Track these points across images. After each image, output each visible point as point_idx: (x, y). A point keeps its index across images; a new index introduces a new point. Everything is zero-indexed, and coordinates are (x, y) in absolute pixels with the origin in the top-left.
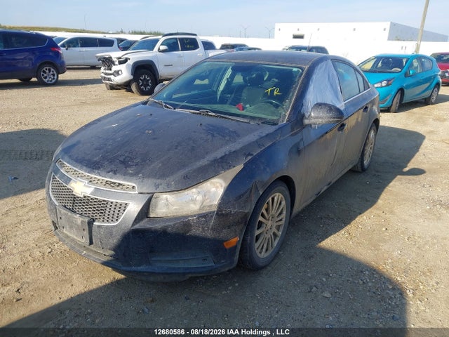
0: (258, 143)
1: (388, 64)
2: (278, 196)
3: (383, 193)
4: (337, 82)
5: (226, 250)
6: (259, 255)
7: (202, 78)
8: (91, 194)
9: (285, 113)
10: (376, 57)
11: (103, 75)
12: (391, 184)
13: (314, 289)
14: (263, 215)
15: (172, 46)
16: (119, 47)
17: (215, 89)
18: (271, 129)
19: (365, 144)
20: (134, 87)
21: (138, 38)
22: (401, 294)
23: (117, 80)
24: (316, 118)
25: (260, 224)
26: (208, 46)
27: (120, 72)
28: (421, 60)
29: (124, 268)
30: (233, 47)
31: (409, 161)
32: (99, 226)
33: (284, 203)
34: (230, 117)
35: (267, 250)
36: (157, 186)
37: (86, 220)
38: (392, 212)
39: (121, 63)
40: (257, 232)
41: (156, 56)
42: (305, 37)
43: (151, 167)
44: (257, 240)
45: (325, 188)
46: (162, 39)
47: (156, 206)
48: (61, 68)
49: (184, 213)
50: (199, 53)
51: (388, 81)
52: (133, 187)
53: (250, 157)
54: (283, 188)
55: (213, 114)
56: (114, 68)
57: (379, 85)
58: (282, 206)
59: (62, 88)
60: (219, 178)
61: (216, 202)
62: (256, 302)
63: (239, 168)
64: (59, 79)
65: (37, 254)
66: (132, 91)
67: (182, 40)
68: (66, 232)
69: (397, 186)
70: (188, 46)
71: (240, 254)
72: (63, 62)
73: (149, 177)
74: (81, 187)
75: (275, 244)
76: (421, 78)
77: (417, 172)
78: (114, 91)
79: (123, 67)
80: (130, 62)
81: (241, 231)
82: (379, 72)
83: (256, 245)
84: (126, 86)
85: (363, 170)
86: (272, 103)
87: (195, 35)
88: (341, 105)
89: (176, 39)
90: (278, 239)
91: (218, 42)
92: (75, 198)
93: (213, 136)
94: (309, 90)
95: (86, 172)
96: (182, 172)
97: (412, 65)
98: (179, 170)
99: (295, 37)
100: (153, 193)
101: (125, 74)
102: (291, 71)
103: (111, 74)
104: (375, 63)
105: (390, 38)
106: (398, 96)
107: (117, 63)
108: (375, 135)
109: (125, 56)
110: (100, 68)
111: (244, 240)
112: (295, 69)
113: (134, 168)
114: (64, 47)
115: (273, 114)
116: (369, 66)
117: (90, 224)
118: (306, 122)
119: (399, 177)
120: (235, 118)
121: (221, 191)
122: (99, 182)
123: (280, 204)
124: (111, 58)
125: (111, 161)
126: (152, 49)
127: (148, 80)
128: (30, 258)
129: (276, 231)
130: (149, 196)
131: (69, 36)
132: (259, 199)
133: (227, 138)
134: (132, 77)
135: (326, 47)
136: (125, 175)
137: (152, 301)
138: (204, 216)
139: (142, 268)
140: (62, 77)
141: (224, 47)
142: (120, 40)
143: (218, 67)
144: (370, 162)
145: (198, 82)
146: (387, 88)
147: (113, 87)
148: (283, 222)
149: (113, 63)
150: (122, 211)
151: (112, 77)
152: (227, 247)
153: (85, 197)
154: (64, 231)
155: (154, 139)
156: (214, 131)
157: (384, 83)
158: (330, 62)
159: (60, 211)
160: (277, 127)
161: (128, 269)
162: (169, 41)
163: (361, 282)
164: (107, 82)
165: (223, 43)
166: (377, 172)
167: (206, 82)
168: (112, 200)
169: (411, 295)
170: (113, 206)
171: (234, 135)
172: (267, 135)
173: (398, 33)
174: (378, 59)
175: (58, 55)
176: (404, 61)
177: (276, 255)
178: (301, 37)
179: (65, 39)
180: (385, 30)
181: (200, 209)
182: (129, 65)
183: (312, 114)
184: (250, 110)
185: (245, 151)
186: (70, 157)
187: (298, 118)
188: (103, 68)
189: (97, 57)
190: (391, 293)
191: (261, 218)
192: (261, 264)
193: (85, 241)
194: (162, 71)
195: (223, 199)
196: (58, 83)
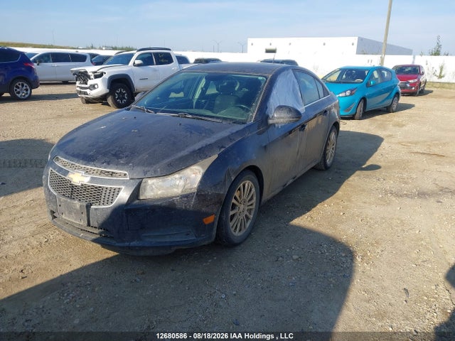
0: (229, 138)
1: (351, 75)
2: (248, 184)
3: (342, 186)
4: (298, 88)
5: (205, 225)
6: (234, 233)
7: (177, 91)
8: (88, 182)
9: (253, 115)
10: (340, 69)
11: (78, 89)
12: (350, 179)
13: (281, 259)
14: (236, 198)
15: (147, 60)
16: (92, 62)
17: (191, 98)
18: (241, 127)
19: (327, 144)
20: (110, 100)
21: (112, 53)
22: (352, 260)
23: (93, 93)
24: (279, 118)
25: (234, 206)
26: (182, 60)
27: (96, 86)
28: (381, 71)
29: (119, 244)
30: (207, 61)
31: (367, 160)
32: (96, 209)
33: (253, 190)
34: (206, 118)
35: (240, 230)
36: (145, 173)
37: (85, 204)
38: (350, 201)
39: (96, 77)
40: (231, 213)
41: (131, 71)
42: (277, 51)
43: (140, 157)
44: (231, 220)
45: (291, 181)
46: (137, 54)
47: (145, 190)
48: (34, 83)
49: (169, 195)
50: (174, 67)
51: (352, 91)
52: (125, 175)
53: (223, 149)
54: (253, 177)
55: (190, 116)
56: (90, 82)
57: (343, 94)
58: (252, 192)
59: (36, 102)
60: (199, 165)
61: (196, 186)
62: (232, 269)
63: (215, 157)
64: (33, 94)
65: (35, 243)
66: (108, 104)
67: (156, 55)
68: (66, 218)
69: (356, 180)
70: (162, 61)
71: (217, 230)
72: (36, 77)
73: (138, 165)
74: (79, 177)
75: (248, 225)
76: (381, 88)
77: (374, 167)
78: (90, 105)
79: (98, 81)
80: (106, 76)
81: (218, 210)
82: (344, 83)
83: (231, 224)
84: (102, 100)
85: (327, 168)
86: (242, 108)
87: (170, 50)
88: (302, 109)
89: (150, 53)
90: (250, 221)
91: (192, 56)
92: (73, 187)
93: (191, 132)
94: (272, 94)
95: (82, 164)
96: (167, 161)
97: (372, 76)
98: (163, 159)
99: (268, 51)
100: (142, 179)
101: (100, 87)
102: (257, 79)
103: (87, 88)
104: (341, 76)
105: (358, 53)
106: (362, 104)
107: (92, 77)
108: (337, 137)
109: (101, 71)
110: (75, 83)
111: (220, 218)
112: (260, 78)
113: (124, 159)
114: (36, 62)
115: (242, 115)
116: (334, 78)
117: (88, 207)
118: (270, 122)
119: (358, 172)
120: (210, 119)
121: (199, 177)
122: (95, 172)
123: (251, 190)
124: (86, 72)
125: (105, 154)
126: (128, 63)
127: (124, 94)
128: (29, 247)
129: (248, 214)
130: (138, 181)
131: (40, 51)
132: (232, 184)
133: (204, 134)
134: (108, 91)
135: (297, 61)
136: (118, 165)
137: (143, 273)
138: (186, 197)
139: (133, 244)
140: (35, 92)
141: (198, 61)
142: (93, 56)
143: (193, 77)
144: (333, 161)
145: (173, 95)
146: (351, 98)
147: (88, 101)
148: (254, 207)
149: (89, 77)
150: (115, 195)
151: (88, 91)
152: (207, 223)
153: (82, 185)
154: (63, 216)
155: (140, 136)
156: (191, 129)
157: (348, 93)
158: (291, 71)
159: (60, 200)
160: (245, 125)
161: (121, 245)
162: (143, 56)
163: (320, 253)
164: (83, 96)
165: (197, 58)
166: (339, 169)
167: (181, 95)
168: (107, 186)
169: (359, 260)
170: (108, 191)
171: (210, 132)
172: (237, 132)
173: (365, 47)
174: (343, 71)
175: (31, 70)
176: (366, 72)
177: (248, 236)
178: (274, 51)
179: (36, 54)
180: (353, 44)
181: (182, 191)
182: (104, 79)
183: (275, 115)
184: (222, 114)
185: (219, 144)
186: (66, 153)
187: (263, 118)
188: (78, 83)
189: (72, 71)
190: (344, 259)
191: (234, 201)
192: (236, 241)
193: (83, 223)
194: (137, 84)
195: (201, 182)
196: (31, 98)
